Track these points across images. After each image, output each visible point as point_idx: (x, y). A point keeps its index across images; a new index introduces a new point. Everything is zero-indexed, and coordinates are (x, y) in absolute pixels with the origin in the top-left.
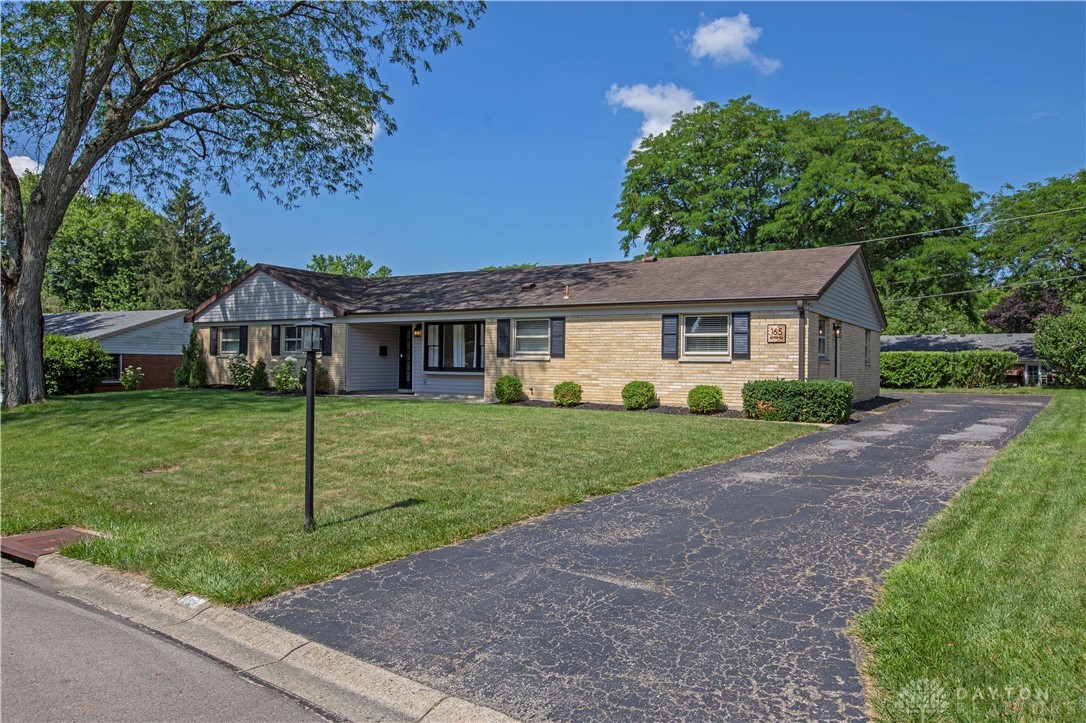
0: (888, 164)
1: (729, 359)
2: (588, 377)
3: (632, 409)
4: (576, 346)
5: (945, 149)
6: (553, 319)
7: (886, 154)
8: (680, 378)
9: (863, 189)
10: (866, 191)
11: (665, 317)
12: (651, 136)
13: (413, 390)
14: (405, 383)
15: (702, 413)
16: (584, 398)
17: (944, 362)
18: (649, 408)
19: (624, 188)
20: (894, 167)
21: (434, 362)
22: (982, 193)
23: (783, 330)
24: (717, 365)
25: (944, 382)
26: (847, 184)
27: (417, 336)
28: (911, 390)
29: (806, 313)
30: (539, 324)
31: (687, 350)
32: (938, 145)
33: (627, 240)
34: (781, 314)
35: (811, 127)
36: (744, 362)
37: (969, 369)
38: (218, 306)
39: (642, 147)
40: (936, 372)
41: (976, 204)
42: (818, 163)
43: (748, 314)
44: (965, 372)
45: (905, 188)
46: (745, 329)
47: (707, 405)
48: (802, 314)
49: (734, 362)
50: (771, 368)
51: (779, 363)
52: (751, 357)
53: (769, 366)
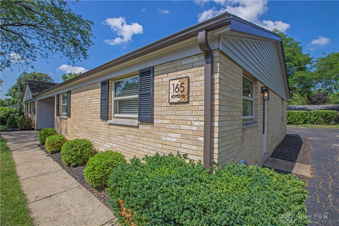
1: (137, 122)
2: (76, 131)
5: (300, 43)
6: (68, 93)
11: (102, 84)
17: (306, 114)
22: (313, 57)
23: (186, 86)
25: (305, 122)
28: (292, 125)
29: (216, 54)
34: (183, 62)
36: (148, 127)
37: (317, 117)
40: (302, 118)
41: (311, 61)
43: (152, 71)
44: (315, 118)
48: (208, 54)
49: (140, 127)
51: (181, 132)
52: (154, 122)
53: (171, 134)
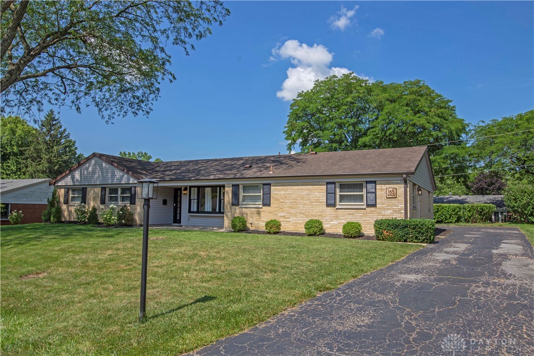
0: (424, 108)
1: (365, 207)
2: (284, 217)
3: (310, 235)
4: (277, 199)
5: (451, 101)
6: (264, 184)
7: (423, 103)
8: (337, 217)
9: (413, 120)
10: (414, 122)
11: (328, 183)
12: (303, 92)
13: (182, 224)
14: (177, 220)
15: (351, 237)
16: (282, 229)
17: (458, 209)
18: (320, 234)
19: (289, 118)
20: (427, 110)
21: (194, 208)
22: (470, 123)
23: (395, 191)
24: (358, 210)
25: (458, 220)
26: (405, 118)
27: (185, 194)
28: (442, 224)
29: (408, 181)
30: (255, 187)
31: (340, 202)
32: (448, 99)
33: (290, 145)
34: (393, 182)
35: (385, 89)
36: (373, 209)
37: (471, 213)
38: (70, 176)
39: (298, 97)
40: (454, 215)
41: (467, 130)
42: (389, 107)
43: (375, 182)
44: (469, 215)
45: (433, 121)
46: (374, 190)
47: (353, 233)
48: (405, 182)
49: (367, 209)
50: (389, 212)
51: (393, 209)
52: (377, 206)
53: (387, 211)
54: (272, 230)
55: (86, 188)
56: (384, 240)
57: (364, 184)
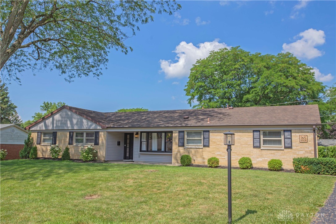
0: (294, 74)
1: (283, 148)
2: (220, 155)
3: (244, 169)
4: (215, 142)
5: (312, 69)
6: (204, 131)
8: (261, 156)
9: (285, 83)
10: (287, 84)
11: (254, 131)
12: (201, 59)
13: (134, 160)
14: (131, 157)
15: (275, 170)
16: (220, 165)
18: (251, 168)
19: (189, 79)
20: (296, 75)
21: (144, 148)
22: (326, 86)
23: (306, 137)
24: (278, 151)
26: (279, 81)
27: (136, 137)
29: (316, 131)
30: (198, 133)
31: (263, 145)
32: (310, 68)
33: (190, 100)
34: (305, 131)
36: (289, 150)
38: (43, 123)
39: (196, 63)
41: (325, 90)
43: (290, 131)
45: (301, 83)
46: (289, 137)
47: (276, 167)
48: (314, 131)
49: (285, 150)
50: (302, 152)
51: (305, 151)
52: (293, 148)
53: (301, 152)
54: (213, 165)
55: (57, 132)
56: (302, 173)
57: (282, 132)
